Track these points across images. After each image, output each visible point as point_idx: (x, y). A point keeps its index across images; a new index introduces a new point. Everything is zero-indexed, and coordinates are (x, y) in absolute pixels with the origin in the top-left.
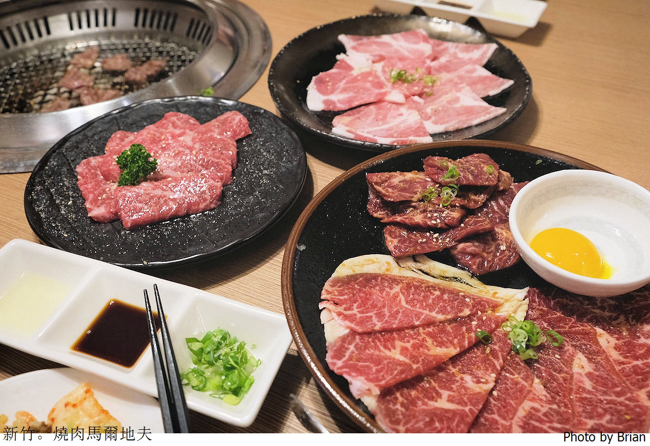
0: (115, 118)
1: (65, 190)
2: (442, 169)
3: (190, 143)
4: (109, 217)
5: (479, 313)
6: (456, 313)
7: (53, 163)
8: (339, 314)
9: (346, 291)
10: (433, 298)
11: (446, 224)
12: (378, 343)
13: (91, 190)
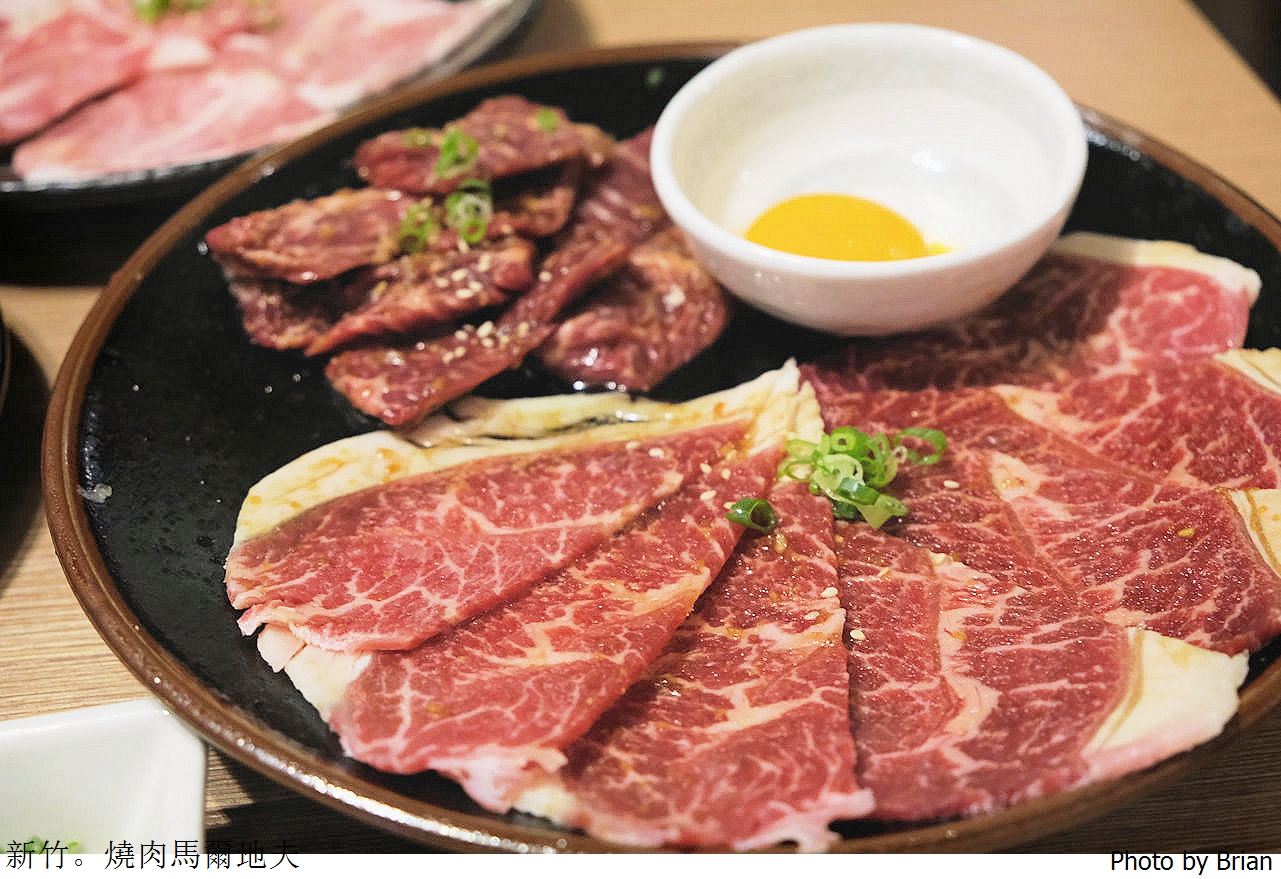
2: (421, 156)
5: (706, 468)
6: (648, 492)
8: (317, 624)
9: (302, 562)
10: (562, 486)
11: (501, 289)
12: (478, 653)
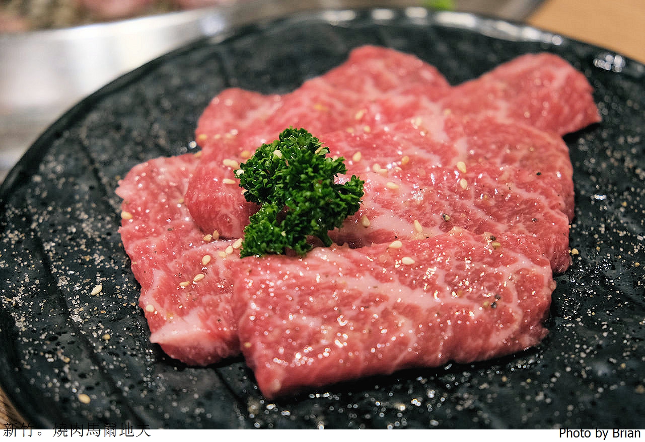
0: (215, 56)
1: (83, 247)
3: (440, 137)
4: (211, 350)
7: (54, 165)
13: (160, 257)
